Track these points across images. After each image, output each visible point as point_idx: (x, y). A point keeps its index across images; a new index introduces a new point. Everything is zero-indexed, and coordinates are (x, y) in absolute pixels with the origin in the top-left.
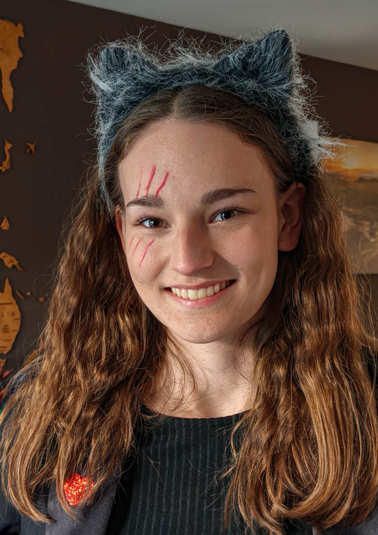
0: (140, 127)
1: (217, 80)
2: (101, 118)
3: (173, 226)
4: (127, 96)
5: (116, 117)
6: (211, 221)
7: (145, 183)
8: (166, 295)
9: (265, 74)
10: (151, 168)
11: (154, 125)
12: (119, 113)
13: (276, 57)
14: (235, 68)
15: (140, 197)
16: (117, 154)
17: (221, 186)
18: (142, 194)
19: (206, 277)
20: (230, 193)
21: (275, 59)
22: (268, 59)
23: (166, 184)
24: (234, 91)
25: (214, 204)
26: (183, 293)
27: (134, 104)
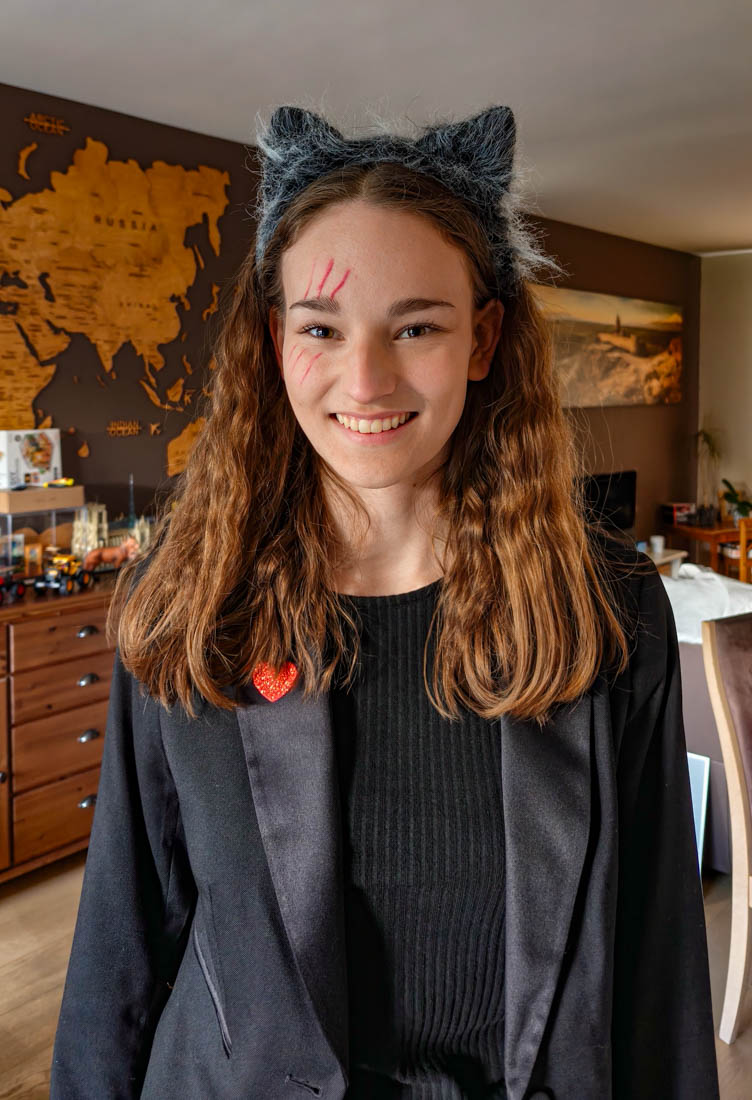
0: (315, 208)
1: (419, 161)
2: (264, 194)
3: (348, 339)
4: (302, 168)
5: (285, 194)
6: (397, 338)
7: (318, 280)
8: (331, 423)
9: (480, 159)
10: (328, 262)
11: (335, 207)
12: (289, 188)
13: (497, 138)
14: (443, 147)
15: (310, 297)
16: (282, 240)
17: (415, 294)
18: (313, 295)
19: (384, 406)
20: (425, 304)
21: (494, 142)
22: (486, 142)
23: (345, 285)
24: (439, 177)
25: (403, 317)
26: (353, 423)
27: (309, 179)
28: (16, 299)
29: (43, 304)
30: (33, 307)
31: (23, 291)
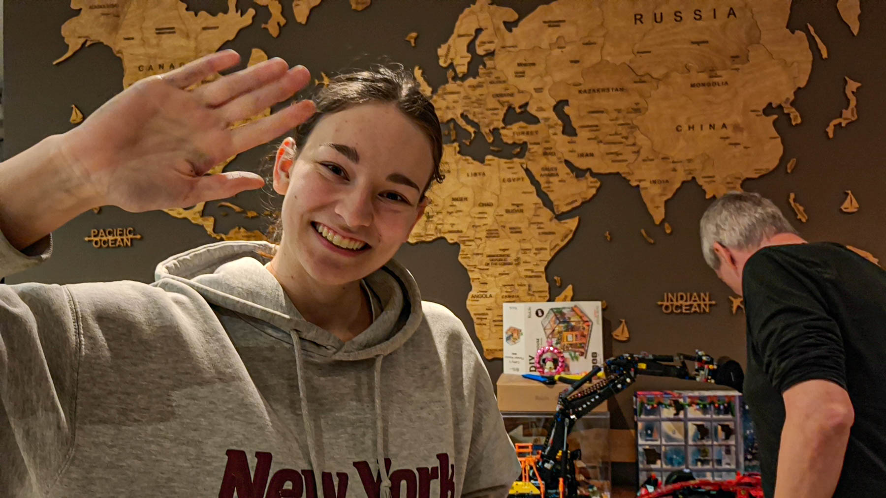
28: (524, 138)
29: (560, 141)
30: (547, 145)
31: (532, 128)
